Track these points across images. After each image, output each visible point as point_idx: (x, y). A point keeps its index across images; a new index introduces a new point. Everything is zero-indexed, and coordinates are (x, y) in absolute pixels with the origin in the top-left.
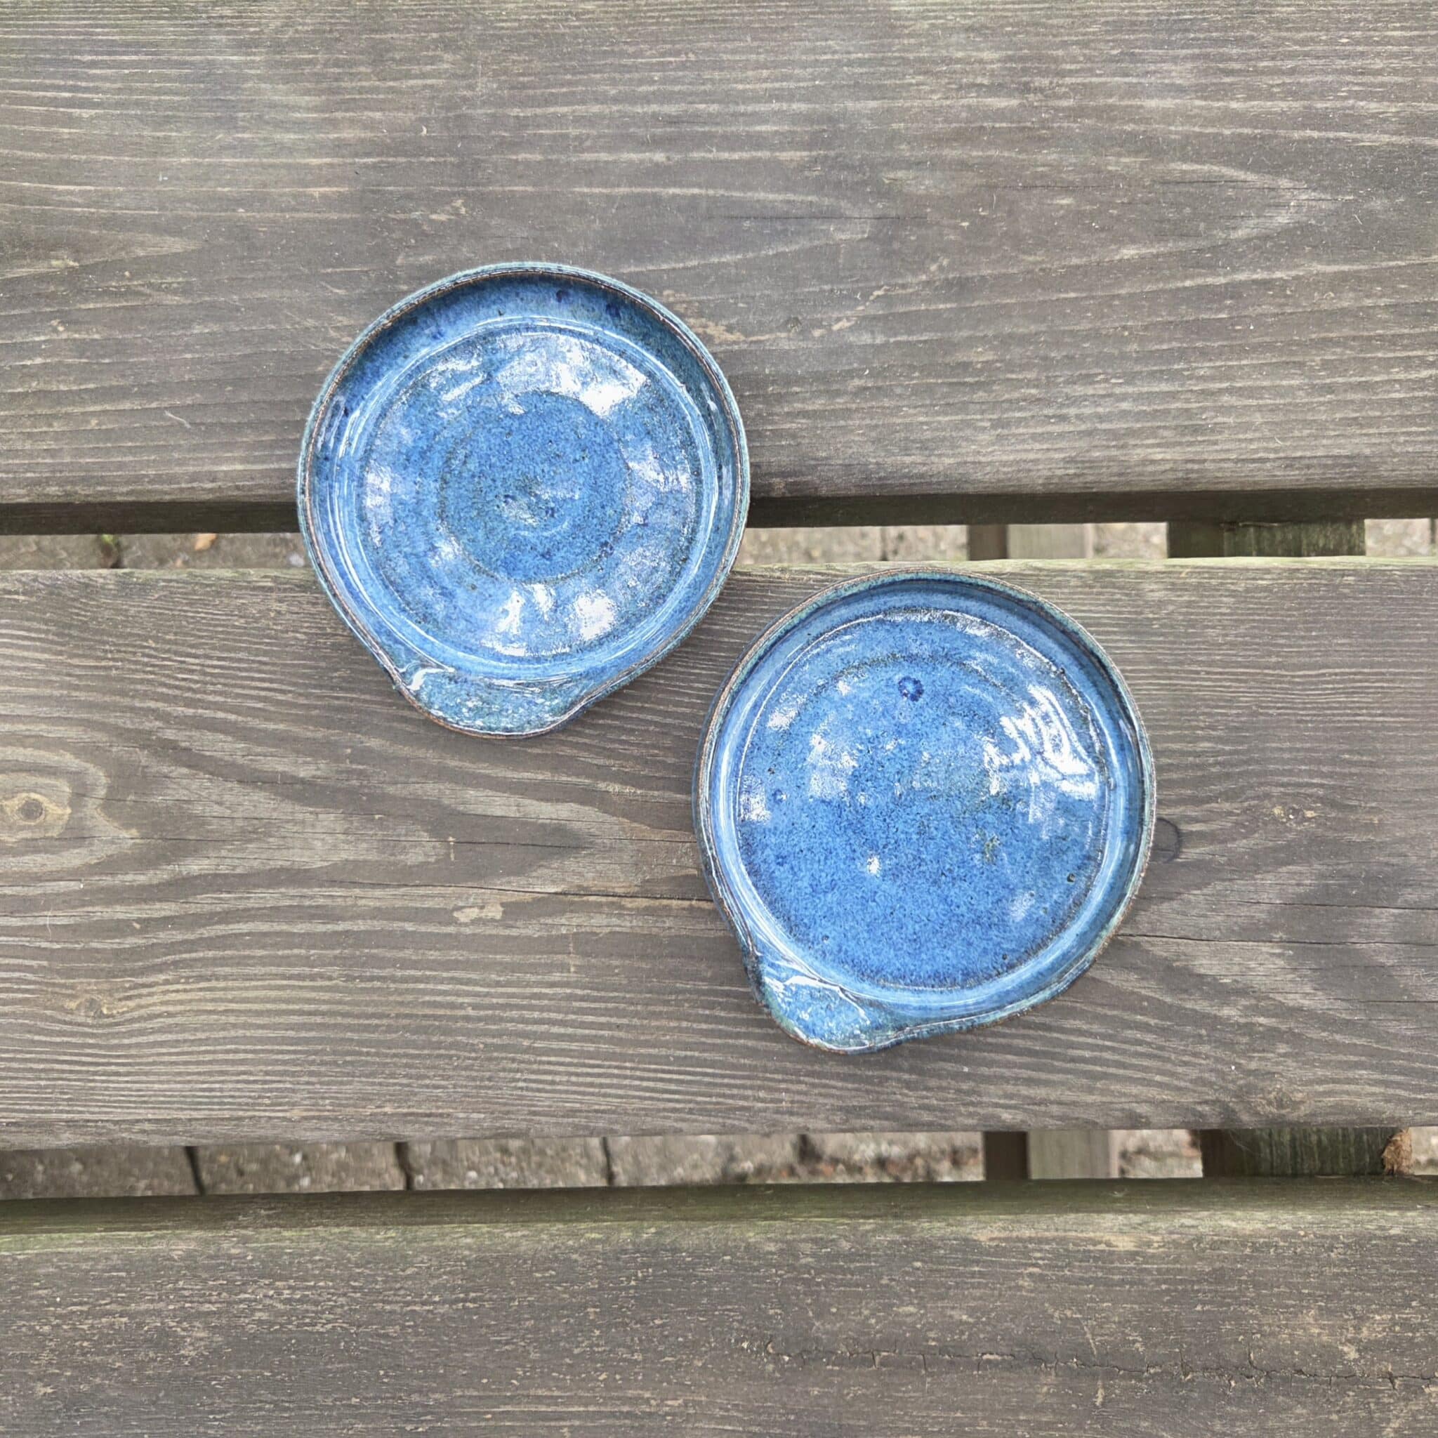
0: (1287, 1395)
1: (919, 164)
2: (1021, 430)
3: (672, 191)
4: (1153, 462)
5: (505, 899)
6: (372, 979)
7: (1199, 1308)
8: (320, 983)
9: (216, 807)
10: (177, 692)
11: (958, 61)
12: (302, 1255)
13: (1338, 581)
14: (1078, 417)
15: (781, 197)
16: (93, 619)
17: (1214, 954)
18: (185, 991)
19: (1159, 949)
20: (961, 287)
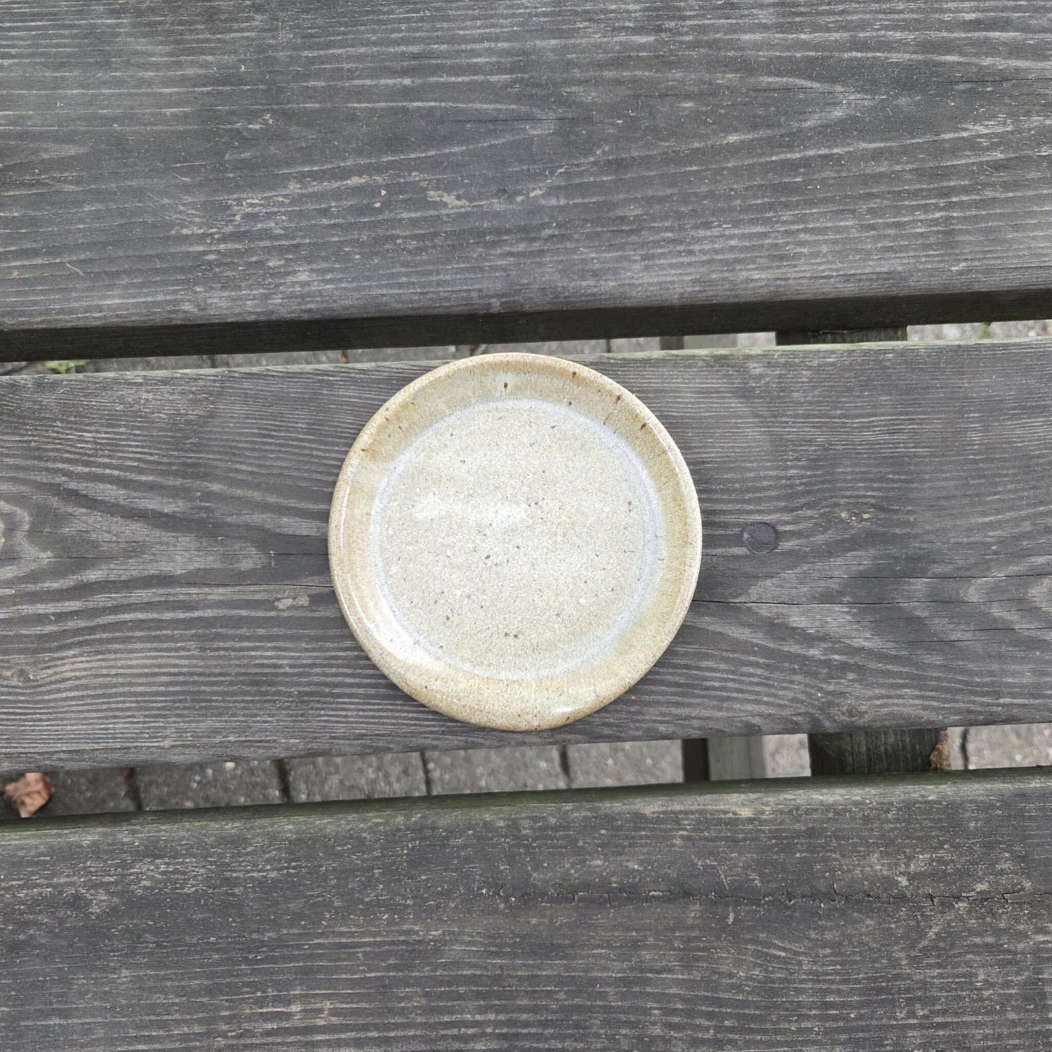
0: (859, 911)
1: (587, 82)
2: (662, 261)
3: (416, 104)
4: (752, 280)
5: (310, 592)
6: (218, 649)
7: (798, 855)
8: (182, 653)
9: (106, 535)
10: (77, 457)
11: (612, 11)
12: (173, 841)
13: (881, 357)
14: (701, 251)
15: (492, 107)
16: (17, 408)
17: (803, 614)
18: (87, 662)
19: (764, 611)
20: (618, 165)
